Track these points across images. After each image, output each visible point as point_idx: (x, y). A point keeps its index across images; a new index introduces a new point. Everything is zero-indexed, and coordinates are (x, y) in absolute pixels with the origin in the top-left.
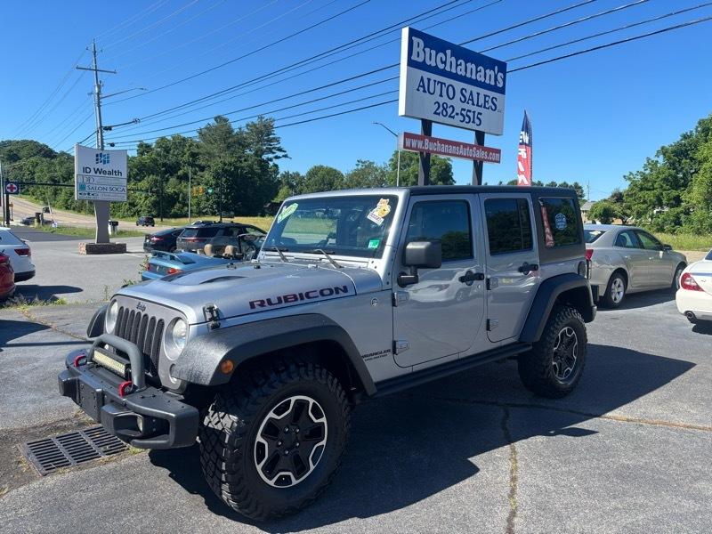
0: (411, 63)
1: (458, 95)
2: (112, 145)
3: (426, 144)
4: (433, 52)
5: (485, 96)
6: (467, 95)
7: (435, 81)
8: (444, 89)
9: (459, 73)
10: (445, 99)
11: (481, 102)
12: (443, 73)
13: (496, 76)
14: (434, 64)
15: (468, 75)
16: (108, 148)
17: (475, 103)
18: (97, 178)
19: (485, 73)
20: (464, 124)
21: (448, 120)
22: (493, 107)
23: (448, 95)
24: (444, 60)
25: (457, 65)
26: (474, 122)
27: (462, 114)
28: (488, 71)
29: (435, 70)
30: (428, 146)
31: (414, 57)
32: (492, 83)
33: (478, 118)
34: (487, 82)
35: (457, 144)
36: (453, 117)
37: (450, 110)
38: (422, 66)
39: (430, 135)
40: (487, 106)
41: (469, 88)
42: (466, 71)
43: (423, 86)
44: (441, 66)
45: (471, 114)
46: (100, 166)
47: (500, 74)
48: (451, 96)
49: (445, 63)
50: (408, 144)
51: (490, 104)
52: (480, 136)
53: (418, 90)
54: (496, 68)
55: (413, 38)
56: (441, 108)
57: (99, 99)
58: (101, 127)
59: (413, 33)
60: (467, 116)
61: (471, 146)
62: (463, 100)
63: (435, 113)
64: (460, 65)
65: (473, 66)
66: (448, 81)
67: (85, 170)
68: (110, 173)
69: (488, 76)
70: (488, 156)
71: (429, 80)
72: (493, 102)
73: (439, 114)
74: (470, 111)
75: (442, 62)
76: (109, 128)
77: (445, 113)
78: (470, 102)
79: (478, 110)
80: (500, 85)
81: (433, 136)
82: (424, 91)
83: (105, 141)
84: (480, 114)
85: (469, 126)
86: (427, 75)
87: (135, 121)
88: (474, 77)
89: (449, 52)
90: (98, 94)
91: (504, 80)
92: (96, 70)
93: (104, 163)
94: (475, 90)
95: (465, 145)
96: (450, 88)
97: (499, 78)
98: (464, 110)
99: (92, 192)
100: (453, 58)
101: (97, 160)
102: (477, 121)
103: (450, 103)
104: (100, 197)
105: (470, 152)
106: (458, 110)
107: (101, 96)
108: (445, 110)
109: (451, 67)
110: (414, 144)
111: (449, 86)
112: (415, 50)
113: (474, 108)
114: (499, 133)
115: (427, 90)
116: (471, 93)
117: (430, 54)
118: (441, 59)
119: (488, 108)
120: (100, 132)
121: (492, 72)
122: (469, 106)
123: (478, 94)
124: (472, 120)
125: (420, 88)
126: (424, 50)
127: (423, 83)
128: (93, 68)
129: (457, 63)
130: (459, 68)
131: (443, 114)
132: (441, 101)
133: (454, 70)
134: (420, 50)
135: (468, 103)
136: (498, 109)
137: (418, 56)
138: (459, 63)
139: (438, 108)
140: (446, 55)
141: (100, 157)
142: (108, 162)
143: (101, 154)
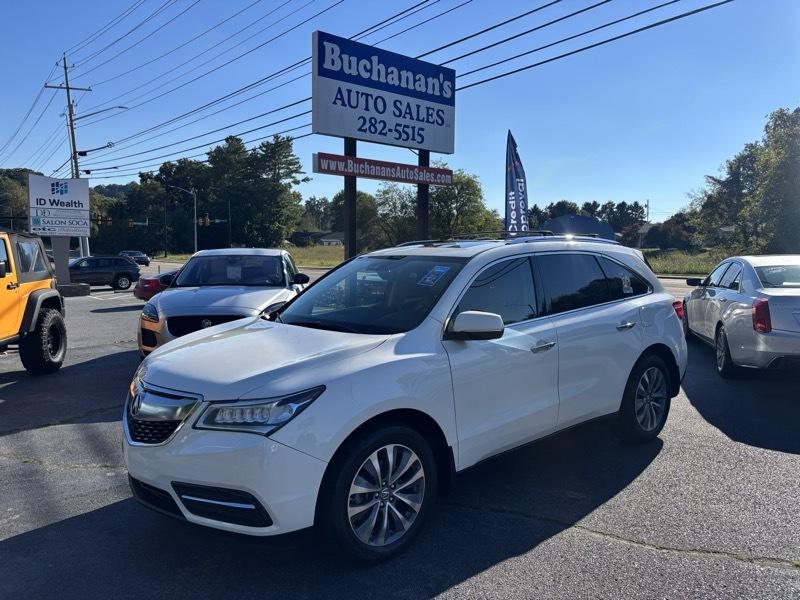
0: (322, 71)
1: (390, 108)
2: (88, 172)
3: (350, 166)
4: (354, 60)
5: (428, 109)
6: (403, 108)
7: (358, 93)
8: (371, 102)
9: (391, 83)
10: (372, 113)
11: (423, 115)
12: (369, 83)
13: (441, 86)
14: (355, 73)
15: (404, 85)
17: (415, 117)
18: (54, 211)
19: (427, 83)
20: (400, 142)
21: (376, 137)
22: (440, 122)
23: (376, 108)
24: (369, 67)
25: (387, 74)
26: (413, 139)
27: (397, 131)
28: (430, 80)
29: (358, 80)
30: (351, 167)
31: (327, 65)
32: (437, 93)
33: (419, 134)
34: (430, 91)
35: (393, 165)
36: (385, 134)
37: (380, 127)
38: (340, 75)
39: (355, 155)
40: (431, 120)
41: (405, 99)
42: (400, 80)
43: (342, 99)
44: (366, 75)
45: (410, 131)
46: (57, 197)
47: (447, 84)
48: (381, 110)
49: (370, 71)
50: (325, 165)
51: (435, 117)
52: (424, 157)
54: (441, 76)
55: (325, 43)
56: (368, 125)
57: (71, 121)
58: (75, 152)
59: (323, 38)
60: (404, 132)
61: (412, 168)
62: (397, 113)
63: (360, 130)
65: (410, 74)
66: (375, 92)
67: (39, 201)
68: (68, 204)
69: (433, 85)
70: (435, 178)
71: (349, 91)
72: (439, 116)
73: (365, 131)
74: (408, 127)
75: (367, 71)
76: (83, 154)
77: (373, 129)
78: (408, 116)
79: (418, 125)
80: (448, 95)
81: (358, 156)
82: (344, 104)
83: (80, 168)
84: (423, 130)
85: (410, 143)
86: (345, 86)
87: (110, 145)
88: (411, 87)
90: (70, 115)
91: (453, 90)
92: (68, 89)
93: (62, 193)
94: (414, 102)
95: (404, 167)
96: (379, 101)
97: (445, 87)
98: (397, 125)
99: (48, 226)
100: (381, 65)
101: (53, 190)
102: (419, 139)
103: (379, 117)
104: (58, 232)
105: (411, 175)
106: (391, 125)
107: (73, 118)
108: (374, 126)
109: (379, 76)
110: (333, 166)
111: (377, 98)
112: (328, 56)
113: (412, 123)
114: (449, 150)
115: (346, 103)
116: (408, 106)
117: (350, 62)
118: (365, 66)
119: (433, 123)
120: (74, 157)
121: (436, 81)
122: (407, 121)
123: (418, 107)
124: (411, 137)
125: (337, 101)
126: (340, 57)
127: (342, 96)
128: (63, 86)
129: (387, 71)
130: (390, 77)
131: (371, 131)
132: (367, 115)
133: (383, 80)
134: (336, 56)
135: (404, 117)
136: (445, 123)
137: (333, 63)
138: (389, 71)
139: (364, 124)
140: (371, 62)
141: (57, 186)
142: (66, 192)
143: (57, 184)
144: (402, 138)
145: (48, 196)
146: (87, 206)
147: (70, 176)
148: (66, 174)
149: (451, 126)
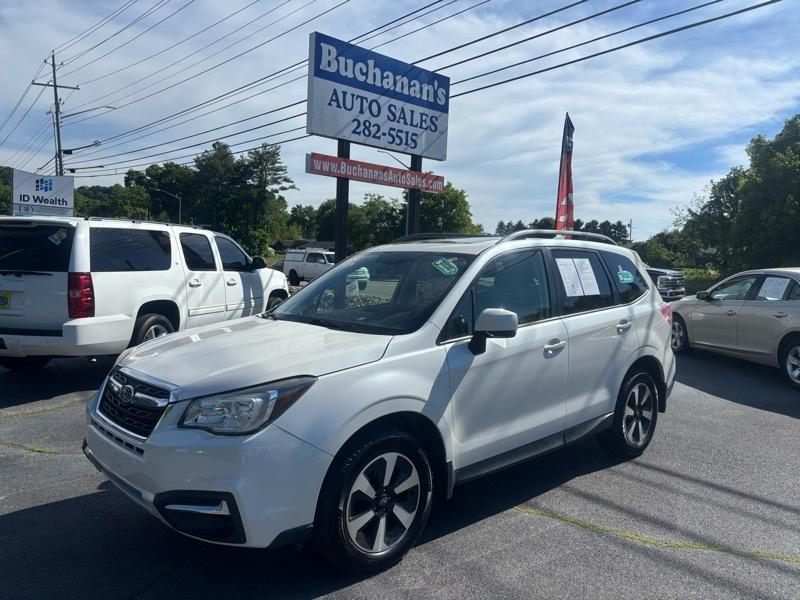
0: (317, 71)
1: (385, 112)
3: (343, 167)
4: (350, 62)
5: (422, 115)
6: (397, 113)
7: (353, 95)
8: (366, 105)
9: (386, 87)
10: (366, 115)
11: (417, 121)
12: (364, 86)
13: (436, 95)
14: (351, 76)
15: (398, 89)
17: (409, 122)
18: (37, 208)
19: (421, 89)
20: (394, 146)
21: (371, 140)
22: (433, 128)
23: (371, 111)
24: (364, 71)
25: (383, 78)
26: (406, 144)
27: (390, 134)
28: (426, 88)
29: (354, 83)
30: (344, 169)
31: (323, 66)
32: (431, 100)
33: (412, 139)
34: (425, 98)
35: (386, 169)
36: (379, 138)
37: (373, 130)
38: (336, 77)
39: (348, 157)
40: (424, 126)
41: (399, 104)
42: (395, 85)
43: (337, 101)
44: (361, 78)
45: (403, 136)
46: (41, 193)
47: (441, 91)
48: (375, 112)
49: (366, 74)
50: (318, 166)
51: (429, 123)
52: (416, 161)
54: (436, 82)
55: (322, 44)
56: (362, 127)
57: (58, 119)
58: (60, 151)
59: (319, 39)
60: (397, 136)
61: (404, 172)
62: (392, 118)
63: (354, 132)
64: (388, 77)
65: (405, 80)
66: (371, 96)
67: (22, 198)
68: (52, 202)
69: (425, 91)
70: (427, 183)
71: (345, 93)
72: (433, 123)
73: (359, 133)
74: (402, 131)
75: (362, 74)
76: (69, 152)
77: (367, 132)
78: (402, 121)
79: (411, 130)
80: (442, 102)
81: (351, 158)
82: (338, 106)
83: (65, 167)
84: (416, 135)
85: (402, 147)
86: (341, 88)
87: (96, 144)
88: (406, 92)
89: (371, 63)
90: (57, 113)
91: (447, 97)
92: (55, 86)
93: (46, 190)
94: (408, 107)
95: (396, 171)
96: (375, 107)
97: (440, 94)
98: (391, 129)
100: (377, 69)
101: (37, 186)
102: (412, 144)
103: (373, 121)
105: (402, 179)
106: (385, 129)
107: (60, 116)
108: (368, 128)
109: (374, 80)
110: (326, 167)
111: (372, 102)
112: (325, 59)
113: (406, 128)
114: (441, 157)
115: (341, 104)
116: (403, 109)
117: (346, 63)
118: (361, 69)
119: (426, 129)
120: (58, 156)
121: (430, 87)
122: (400, 126)
123: (412, 112)
124: (404, 141)
125: (333, 103)
126: (337, 59)
127: (337, 97)
128: (51, 83)
129: (382, 75)
130: (385, 81)
131: (364, 134)
132: (362, 119)
133: (378, 84)
134: (332, 58)
135: (398, 122)
136: (437, 128)
137: (329, 64)
138: (385, 75)
139: (357, 128)
140: (367, 66)
141: (42, 183)
142: (51, 188)
143: (42, 180)
144: (397, 141)
145: (32, 192)
146: (71, 204)
147: (54, 174)
148: (50, 171)
149: (444, 132)
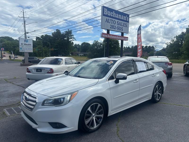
0: (103, 15)
2: (29, 37)
3: (108, 36)
4: (110, 12)
5: (124, 23)
6: (119, 23)
7: (110, 20)
8: (113, 22)
11: (123, 25)
13: (126, 18)
14: (110, 15)
15: (119, 18)
16: (27, 38)
17: (121, 25)
18: (25, 47)
20: (118, 31)
21: (114, 30)
24: (112, 14)
26: (121, 30)
28: (124, 17)
29: (110, 17)
31: (105, 13)
33: (122, 29)
35: (116, 36)
36: (115, 29)
37: (114, 27)
38: (107, 16)
39: (109, 34)
40: (124, 26)
41: (119, 21)
42: (118, 17)
43: (107, 21)
44: (112, 16)
45: (120, 28)
46: (26, 43)
47: (128, 18)
48: (115, 23)
49: (113, 15)
50: (103, 36)
51: (125, 25)
52: (122, 34)
53: (106, 22)
54: (127, 16)
55: (104, 8)
56: (112, 27)
57: (25, 25)
61: (120, 36)
62: (118, 24)
65: (120, 15)
66: (114, 19)
67: (21, 44)
68: (28, 45)
69: (124, 18)
70: (125, 39)
71: (109, 19)
72: (126, 25)
73: (111, 28)
74: (120, 27)
76: (28, 33)
77: (113, 28)
78: (120, 25)
79: (122, 27)
82: (107, 22)
85: (120, 31)
86: (108, 18)
87: (35, 31)
88: (121, 18)
90: (25, 24)
92: (24, 18)
94: (121, 22)
95: (119, 36)
97: (127, 19)
98: (118, 27)
99: (24, 50)
100: (115, 13)
101: (25, 41)
102: (122, 30)
103: (114, 25)
104: (26, 51)
105: (120, 38)
106: (116, 27)
109: (114, 16)
110: (105, 36)
114: (127, 33)
116: (120, 23)
120: (25, 34)
121: (125, 17)
123: (122, 23)
127: (107, 20)
130: (117, 16)
132: (112, 25)
133: (115, 17)
134: (106, 11)
136: (127, 27)
137: (106, 13)
138: (116, 15)
139: (111, 27)
140: (113, 13)
142: (28, 42)
143: (26, 40)
144: (119, 30)
145: (24, 43)
146: (32, 45)
149: (128, 27)
